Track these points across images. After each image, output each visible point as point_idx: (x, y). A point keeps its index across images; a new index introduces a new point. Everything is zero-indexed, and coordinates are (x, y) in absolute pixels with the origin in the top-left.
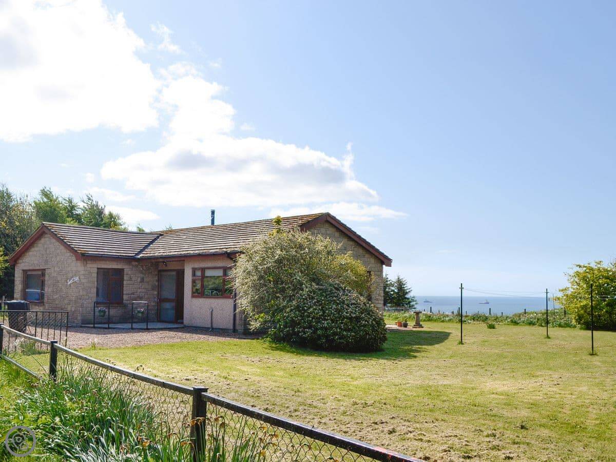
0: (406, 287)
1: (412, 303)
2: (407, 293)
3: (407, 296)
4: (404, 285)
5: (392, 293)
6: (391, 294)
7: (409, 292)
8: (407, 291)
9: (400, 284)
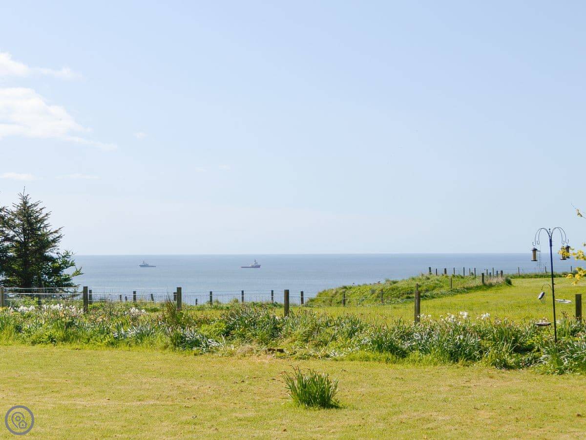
0: (46, 226)
2: (48, 245)
4: (41, 222)
5: (7, 244)
7: (55, 240)
8: (51, 238)
9: (29, 219)
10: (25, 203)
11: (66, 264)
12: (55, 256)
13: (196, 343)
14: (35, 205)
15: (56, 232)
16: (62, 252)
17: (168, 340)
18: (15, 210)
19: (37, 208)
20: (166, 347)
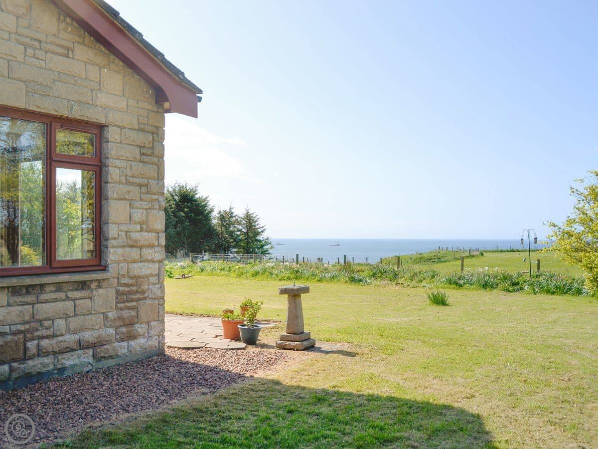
0: (258, 224)
1: (265, 247)
2: (258, 234)
3: (259, 238)
4: (255, 222)
5: (239, 233)
6: (237, 235)
7: (262, 232)
8: (260, 230)
9: (250, 221)
10: (248, 213)
11: (267, 244)
12: (261, 239)
13: (361, 281)
14: (253, 214)
15: (262, 227)
16: (265, 237)
17: (347, 279)
18: (243, 216)
19: (254, 215)
20: (346, 282)
